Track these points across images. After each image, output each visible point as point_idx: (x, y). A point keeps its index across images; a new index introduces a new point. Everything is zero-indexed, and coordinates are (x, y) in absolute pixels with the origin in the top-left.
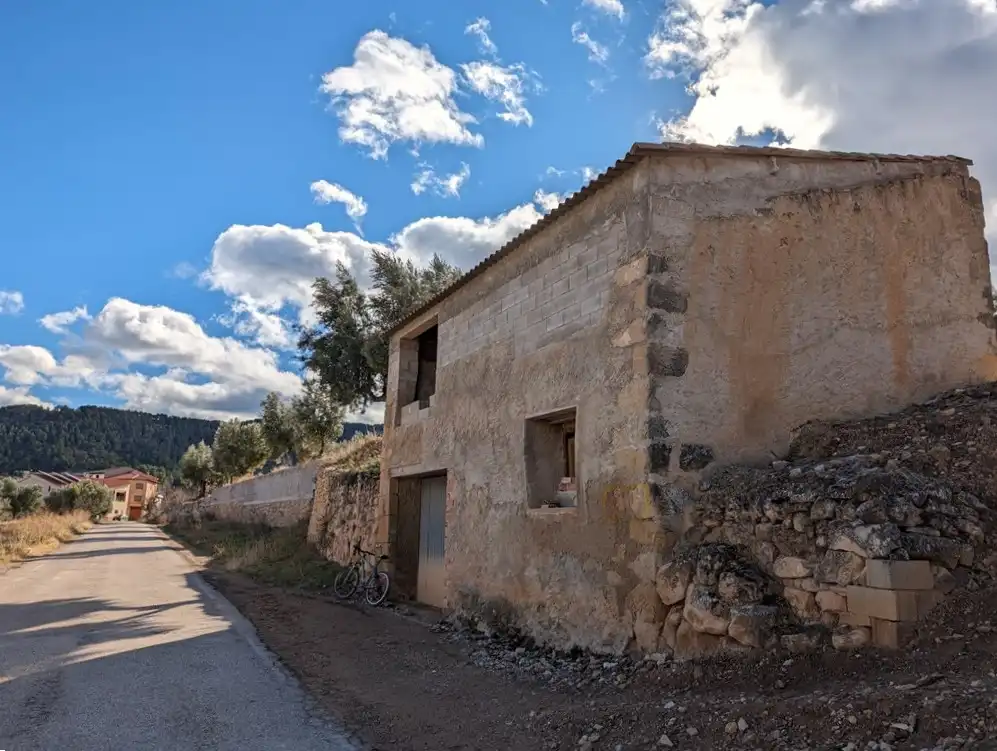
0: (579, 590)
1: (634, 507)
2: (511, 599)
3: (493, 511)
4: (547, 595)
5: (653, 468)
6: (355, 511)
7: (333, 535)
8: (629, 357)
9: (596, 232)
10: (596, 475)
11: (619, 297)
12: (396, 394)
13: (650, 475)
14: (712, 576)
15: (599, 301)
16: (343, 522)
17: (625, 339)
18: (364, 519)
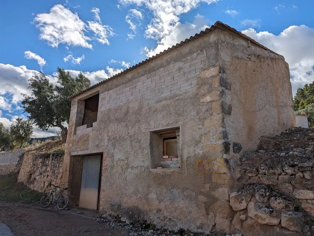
0: (182, 204)
1: (215, 168)
2: (140, 207)
3: (129, 170)
4: (162, 206)
5: (226, 152)
6: (49, 169)
7: (35, 179)
8: (210, 106)
9: (189, 58)
10: (192, 154)
11: (202, 82)
12: (75, 122)
13: (224, 154)
14: (266, 199)
15: (191, 84)
16: (41, 174)
17: (208, 98)
18: (54, 172)
